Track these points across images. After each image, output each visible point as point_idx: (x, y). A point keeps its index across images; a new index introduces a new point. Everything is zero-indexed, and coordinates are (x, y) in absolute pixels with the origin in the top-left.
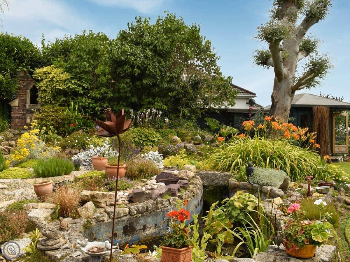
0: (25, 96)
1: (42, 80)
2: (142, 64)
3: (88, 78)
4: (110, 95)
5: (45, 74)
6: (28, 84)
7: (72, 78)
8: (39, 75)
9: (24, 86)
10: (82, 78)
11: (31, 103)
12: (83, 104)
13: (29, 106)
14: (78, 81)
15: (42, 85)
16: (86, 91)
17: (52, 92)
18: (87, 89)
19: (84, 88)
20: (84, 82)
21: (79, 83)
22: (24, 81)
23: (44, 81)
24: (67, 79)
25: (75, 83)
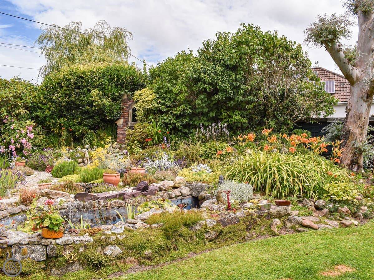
0: (127, 115)
1: (138, 101)
2: (213, 80)
3: (172, 97)
4: (189, 111)
5: (141, 96)
6: (130, 105)
7: (159, 98)
8: (136, 96)
9: (127, 107)
10: (166, 97)
11: (132, 122)
12: (165, 121)
13: (131, 124)
14: (163, 100)
15: (137, 106)
16: (169, 109)
17: (144, 111)
18: (170, 106)
19: (167, 107)
20: (167, 100)
21: (163, 102)
22: (127, 102)
23: (139, 102)
24: (153, 99)
25: (160, 102)
